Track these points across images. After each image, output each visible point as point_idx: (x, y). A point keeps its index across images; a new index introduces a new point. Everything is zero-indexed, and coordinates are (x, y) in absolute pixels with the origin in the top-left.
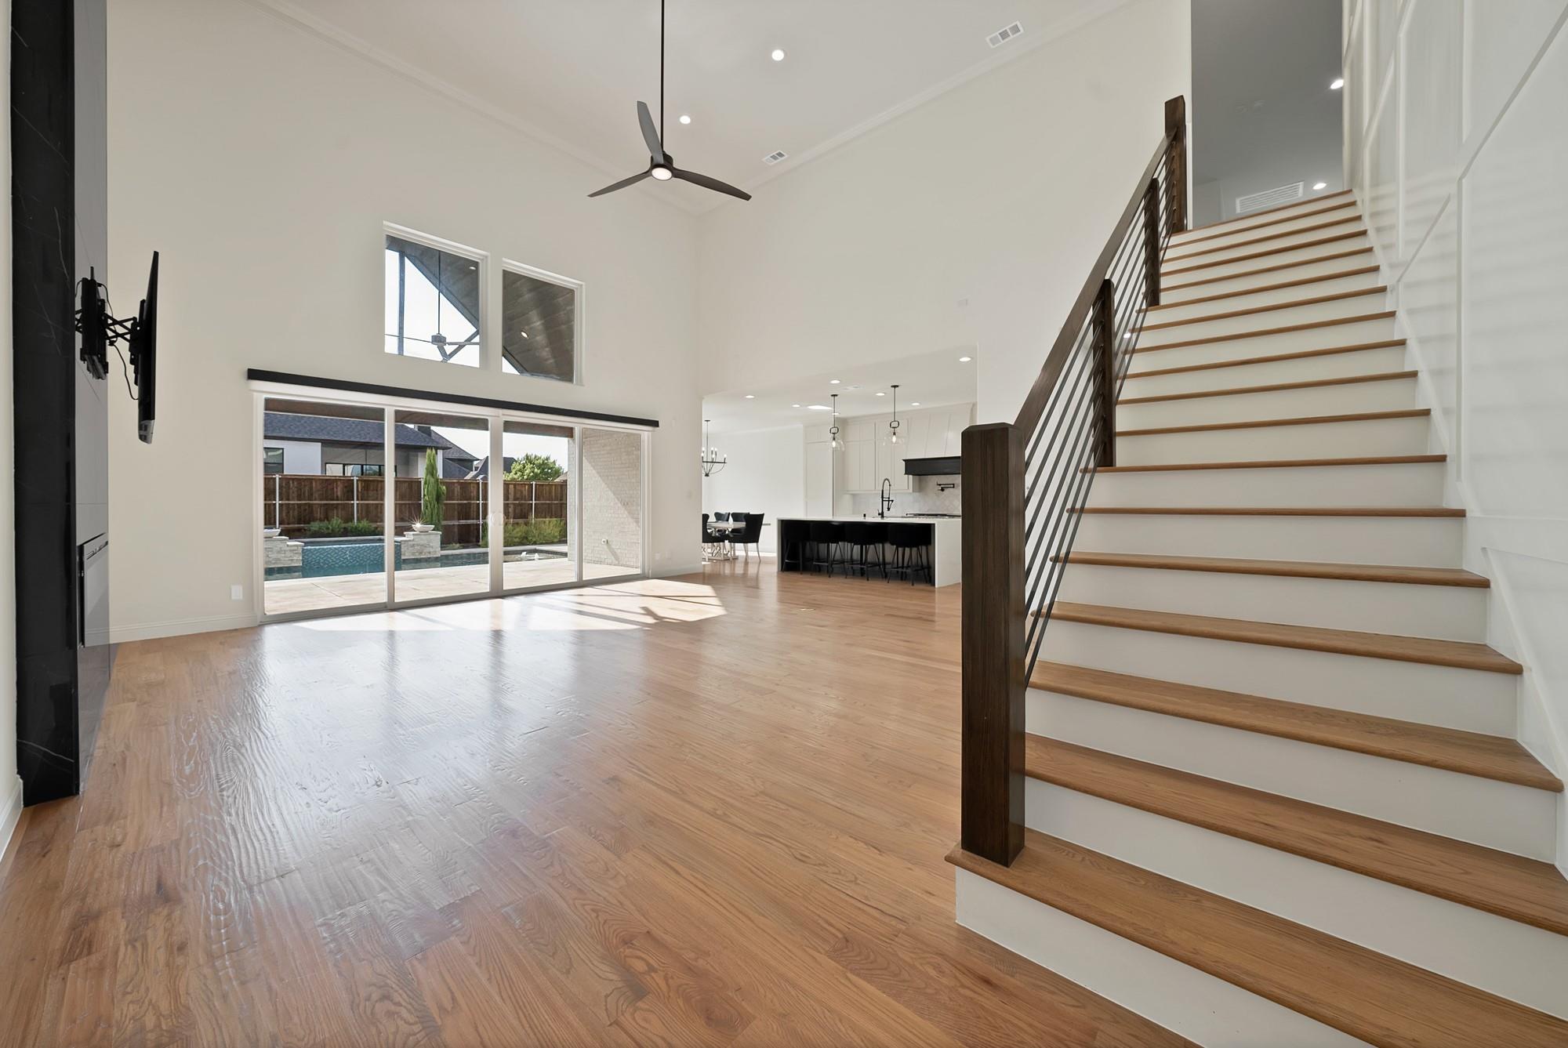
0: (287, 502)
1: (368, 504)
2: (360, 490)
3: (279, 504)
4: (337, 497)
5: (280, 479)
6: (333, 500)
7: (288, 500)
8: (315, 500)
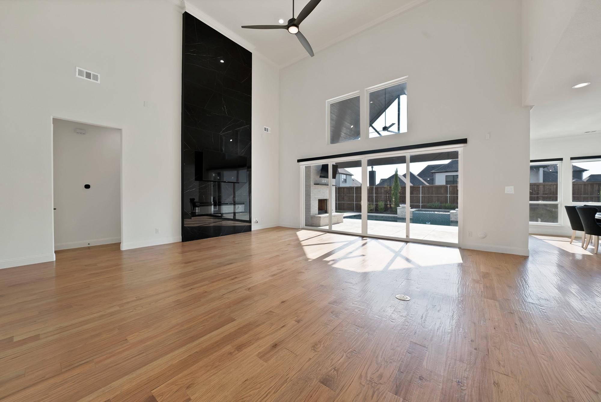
0: (424, 195)
1: (454, 196)
2: (451, 190)
3: (422, 196)
4: (442, 193)
5: (422, 187)
6: (440, 194)
7: (425, 194)
8: (434, 194)
